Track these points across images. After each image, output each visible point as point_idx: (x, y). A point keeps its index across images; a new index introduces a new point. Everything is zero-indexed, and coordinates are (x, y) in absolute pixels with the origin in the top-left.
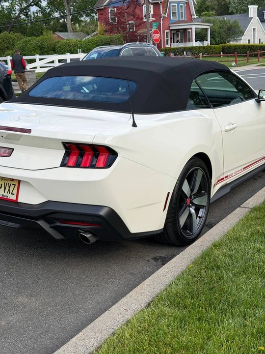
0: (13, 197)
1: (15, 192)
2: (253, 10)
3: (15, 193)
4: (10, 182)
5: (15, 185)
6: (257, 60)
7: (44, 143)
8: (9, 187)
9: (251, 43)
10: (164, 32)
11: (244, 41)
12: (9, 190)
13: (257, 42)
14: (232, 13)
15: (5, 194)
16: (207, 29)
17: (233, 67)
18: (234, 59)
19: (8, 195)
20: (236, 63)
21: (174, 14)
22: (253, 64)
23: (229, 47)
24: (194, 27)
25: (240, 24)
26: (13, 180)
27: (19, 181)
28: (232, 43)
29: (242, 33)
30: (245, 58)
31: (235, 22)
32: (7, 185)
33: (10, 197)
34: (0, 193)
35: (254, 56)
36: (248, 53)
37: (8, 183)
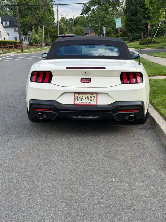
0: (95, 103)
1: (95, 100)
4: (91, 95)
5: (95, 96)
6: (13, 50)
7: (111, 73)
8: (91, 98)
12: (91, 99)
13: (3, 40)
15: (89, 102)
17: (1, 54)
18: (1, 49)
19: (91, 102)
20: (2, 51)
22: (11, 52)
26: (92, 93)
27: (97, 93)
30: (7, 49)
32: (90, 97)
33: (92, 103)
34: (85, 102)
35: (11, 47)
36: (8, 45)
37: (90, 96)
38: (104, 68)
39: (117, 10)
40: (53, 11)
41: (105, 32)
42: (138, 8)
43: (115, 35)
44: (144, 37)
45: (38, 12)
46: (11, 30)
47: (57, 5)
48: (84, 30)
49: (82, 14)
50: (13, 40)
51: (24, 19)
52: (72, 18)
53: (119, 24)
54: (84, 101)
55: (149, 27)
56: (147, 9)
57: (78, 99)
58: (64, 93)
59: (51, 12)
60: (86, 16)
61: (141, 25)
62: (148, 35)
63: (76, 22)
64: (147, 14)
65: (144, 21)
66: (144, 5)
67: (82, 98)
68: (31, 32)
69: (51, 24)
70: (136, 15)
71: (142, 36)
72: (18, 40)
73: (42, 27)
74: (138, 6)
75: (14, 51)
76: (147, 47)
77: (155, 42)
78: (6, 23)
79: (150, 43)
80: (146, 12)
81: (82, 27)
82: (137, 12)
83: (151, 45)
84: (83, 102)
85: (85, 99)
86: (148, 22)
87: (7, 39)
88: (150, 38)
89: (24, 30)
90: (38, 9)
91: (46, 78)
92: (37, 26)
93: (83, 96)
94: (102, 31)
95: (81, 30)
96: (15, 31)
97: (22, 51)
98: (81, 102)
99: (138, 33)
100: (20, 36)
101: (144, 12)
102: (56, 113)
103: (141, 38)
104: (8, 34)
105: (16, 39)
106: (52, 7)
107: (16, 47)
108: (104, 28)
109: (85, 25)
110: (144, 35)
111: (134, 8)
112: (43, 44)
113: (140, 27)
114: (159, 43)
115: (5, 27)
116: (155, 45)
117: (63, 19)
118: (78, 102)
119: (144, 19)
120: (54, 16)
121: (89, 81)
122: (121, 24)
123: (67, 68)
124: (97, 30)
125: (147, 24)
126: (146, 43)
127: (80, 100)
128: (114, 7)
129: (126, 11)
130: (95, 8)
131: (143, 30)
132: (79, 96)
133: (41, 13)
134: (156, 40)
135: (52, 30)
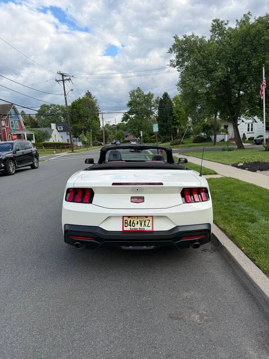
0: (150, 229)
1: (150, 224)
2: (53, 126)
3: (151, 226)
4: (145, 219)
5: (149, 220)
8: (145, 222)
9: (55, 142)
10: (7, 136)
11: (51, 141)
12: (145, 224)
13: (57, 142)
14: (39, 127)
15: (142, 227)
16: (32, 134)
17: (55, 153)
19: (145, 227)
20: (56, 151)
21: (13, 126)
22: (64, 152)
23: (47, 144)
24: (25, 133)
25: (49, 133)
26: (146, 217)
27: (152, 217)
28: (46, 142)
29: (50, 137)
31: (46, 131)
32: (143, 221)
33: (147, 229)
34: (138, 227)
35: (63, 148)
36: (61, 147)
37: (143, 219)
38: (161, 184)
39: (151, 118)
40: (99, 118)
41: (142, 135)
42: (168, 116)
43: (149, 137)
44: (174, 139)
45: (86, 119)
46: (64, 134)
47: (102, 113)
48: (125, 133)
49: (123, 121)
50: (66, 142)
51: (75, 125)
52: (115, 124)
53: (156, 128)
54: (136, 227)
55: (178, 131)
56: (175, 117)
57: (128, 223)
58: (109, 217)
59: (97, 120)
60: (125, 123)
61: (171, 129)
62: (177, 137)
63: (118, 127)
64: (175, 121)
65: (173, 127)
66: (172, 114)
67: (133, 223)
68: (81, 136)
69: (98, 129)
70: (166, 122)
71: (172, 138)
72: (70, 142)
73: (90, 131)
74: (168, 114)
75: (66, 151)
76: (177, 147)
77: (183, 143)
78: (60, 128)
79: (179, 144)
80: (175, 119)
81: (122, 131)
82: (167, 119)
83: (180, 145)
84: (134, 228)
85: (137, 224)
86: (176, 127)
87: (61, 141)
88: (179, 140)
89: (76, 133)
90: (87, 117)
91: (85, 196)
92: (85, 130)
93: (134, 219)
94: (140, 134)
95: (122, 133)
96: (67, 134)
97: (73, 151)
98: (132, 227)
99: (169, 135)
100: (71, 139)
101: (173, 119)
102: (99, 243)
103: (171, 140)
104: (62, 137)
105: (68, 141)
106: (98, 115)
107: (68, 147)
108: (141, 132)
109: (125, 130)
110: (173, 137)
111: (165, 116)
112: (91, 145)
113: (169, 131)
114: (186, 144)
115: (59, 131)
116: (183, 145)
117: (107, 125)
118: (128, 228)
119: (173, 125)
120: (99, 123)
121: (142, 199)
122: (158, 128)
123: (114, 184)
124: (135, 133)
125: (175, 129)
126: (176, 144)
127: (131, 225)
128: (148, 116)
129: (158, 119)
130: (133, 116)
131: (173, 133)
132: (129, 220)
133: (89, 120)
134: (184, 142)
135: (98, 133)
